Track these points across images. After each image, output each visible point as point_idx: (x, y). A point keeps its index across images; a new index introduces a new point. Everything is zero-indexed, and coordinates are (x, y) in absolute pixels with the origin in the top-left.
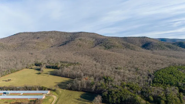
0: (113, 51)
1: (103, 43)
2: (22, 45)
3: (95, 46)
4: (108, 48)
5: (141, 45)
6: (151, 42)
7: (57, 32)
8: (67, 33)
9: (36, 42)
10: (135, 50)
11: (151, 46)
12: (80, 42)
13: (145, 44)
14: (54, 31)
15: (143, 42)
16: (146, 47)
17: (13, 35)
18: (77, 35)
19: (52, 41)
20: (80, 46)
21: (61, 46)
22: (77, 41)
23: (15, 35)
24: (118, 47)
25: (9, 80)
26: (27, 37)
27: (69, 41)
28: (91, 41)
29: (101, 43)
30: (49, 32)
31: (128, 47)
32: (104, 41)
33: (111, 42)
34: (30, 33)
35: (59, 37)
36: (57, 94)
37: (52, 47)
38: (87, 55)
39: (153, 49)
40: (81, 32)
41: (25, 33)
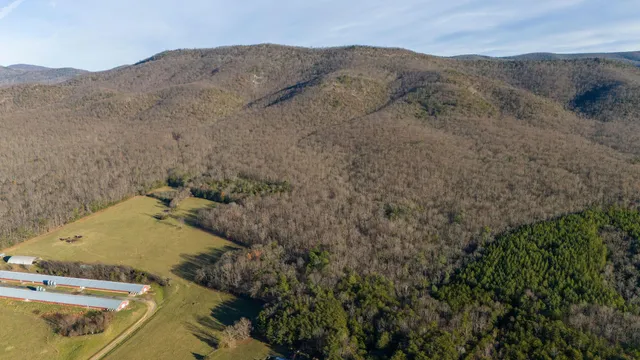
0: (443, 126)
1: (417, 93)
2: (162, 101)
3: (388, 104)
4: (433, 113)
5: (572, 94)
6: (618, 83)
7: (277, 47)
8: (307, 51)
9: (203, 91)
10: (529, 119)
11: (610, 99)
12: (340, 89)
13: (589, 88)
14: (267, 45)
15: (585, 83)
16: (587, 103)
17: (148, 60)
18: (338, 57)
19: (256, 83)
20: (336, 103)
21: (276, 102)
22: (331, 86)
23: (152, 59)
24: (469, 106)
25: (78, 238)
26: (183, 68)
27: (305, 84)
28: (380, 81)
29: (414, 90)
30: (250, 48)
31: (512, 107)
32: (426, 83)
33: (451, 86)
34: (196, 52)
35: (279, 68)
36: (165, 295)
37: (251, 104)
38: (340, 145)
39: (611, 112)
40: (352, 48)
41: (180, 52)
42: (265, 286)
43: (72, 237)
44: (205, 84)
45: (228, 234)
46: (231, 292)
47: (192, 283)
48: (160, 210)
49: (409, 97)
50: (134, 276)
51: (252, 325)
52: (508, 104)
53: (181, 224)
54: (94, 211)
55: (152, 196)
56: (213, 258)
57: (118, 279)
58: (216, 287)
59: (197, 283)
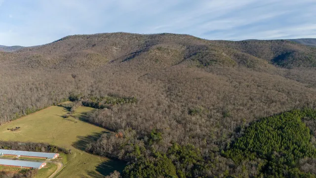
0: (211, 71)
1: (197, 55)
2: (67, 59)
3: (183, 60)
4: (206, 65)
5: (272, 57)
6: (294, 51)
7: (125, 34)
8: (141, 36)
9: (88, 55)
10: (254, 68)
11: (291, 59)
12: (158, 54)
13: (280, 54)
14: (121, 33)
15: (278, 51)
16: (280, 61)
17: (59, 40)
18: (157, 39)
19: (115, 51)
20: (156, 60)
21: (126, 60)
22: (154, 52)
23: (61, 40)
24: (223, 62)
25: (17, 128)
26: (78, 44)
27: (141, 51)
28: (178, 50)
29: (195, 54)
30: (112, 34)
31: (244, 63)
32: (201, 51)
33: (213, 52)
34: (84, 36)
35: (127, 44)
37: (113, 61)
38: (161, 80)
39: (292, 65)
40: (164, 34)
41: (75, 36)
42: (126, 152)
43: (14, 127)
44: (89, 51)
45: (104, 125)
46: (107, 156)
47: (84, 152)
48: (65, 113)
49: (193, 57)
50: (49, 149)
51: (121, 175)
52: (242, 61)
53: (77, 120)
54: (27, 114)
55: (61, 106)
56: (96, 138)
57: (40, 150)
58: (98, 154)
59: (87, 152)
